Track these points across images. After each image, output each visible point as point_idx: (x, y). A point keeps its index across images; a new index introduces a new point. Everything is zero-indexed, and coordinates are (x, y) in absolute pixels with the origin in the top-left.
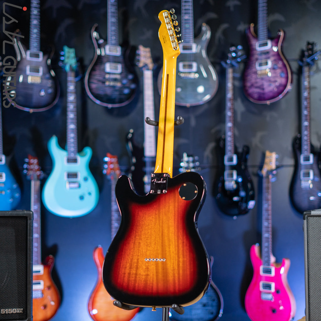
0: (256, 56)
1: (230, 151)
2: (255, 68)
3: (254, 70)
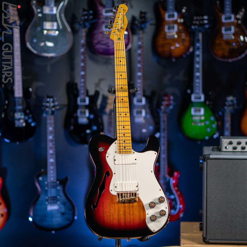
0: (102, 20)
1: (83, 94)
2: (102, 29)
3: (100, 31)
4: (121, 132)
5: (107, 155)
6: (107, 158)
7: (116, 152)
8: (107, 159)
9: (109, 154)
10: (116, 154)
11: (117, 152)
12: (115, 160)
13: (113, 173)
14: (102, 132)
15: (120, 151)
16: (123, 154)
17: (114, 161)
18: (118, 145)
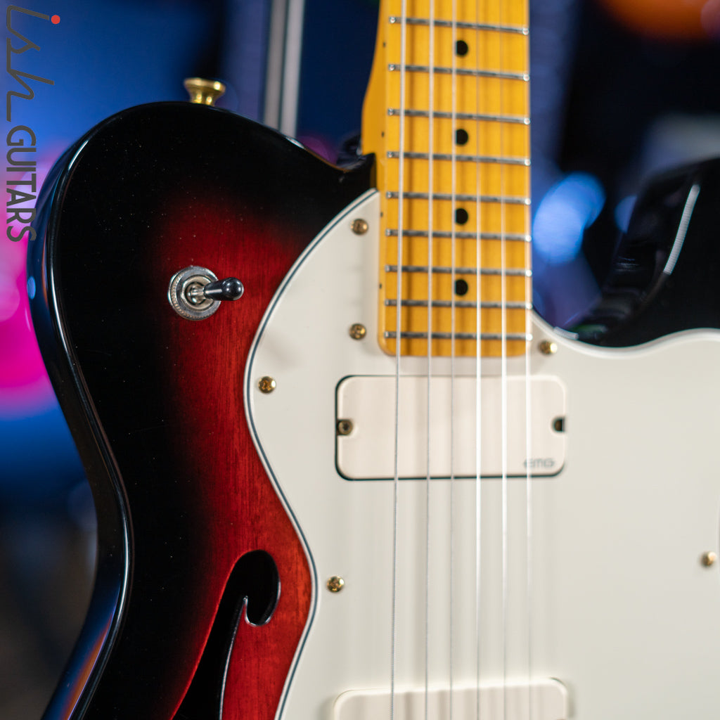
4: (426, 102)
5: (258, 367)
6: (255, 401)
7: (356, 332)
8: (257, 407)
9: (282, 357)
10: (357, 358)
11: (374, 329)
12: (343, 427)
13: (322, 573)
14: (210, 76)
15: (409, 321)
16: (438, 353)
17: (338, 433)
18: (387, 251)
